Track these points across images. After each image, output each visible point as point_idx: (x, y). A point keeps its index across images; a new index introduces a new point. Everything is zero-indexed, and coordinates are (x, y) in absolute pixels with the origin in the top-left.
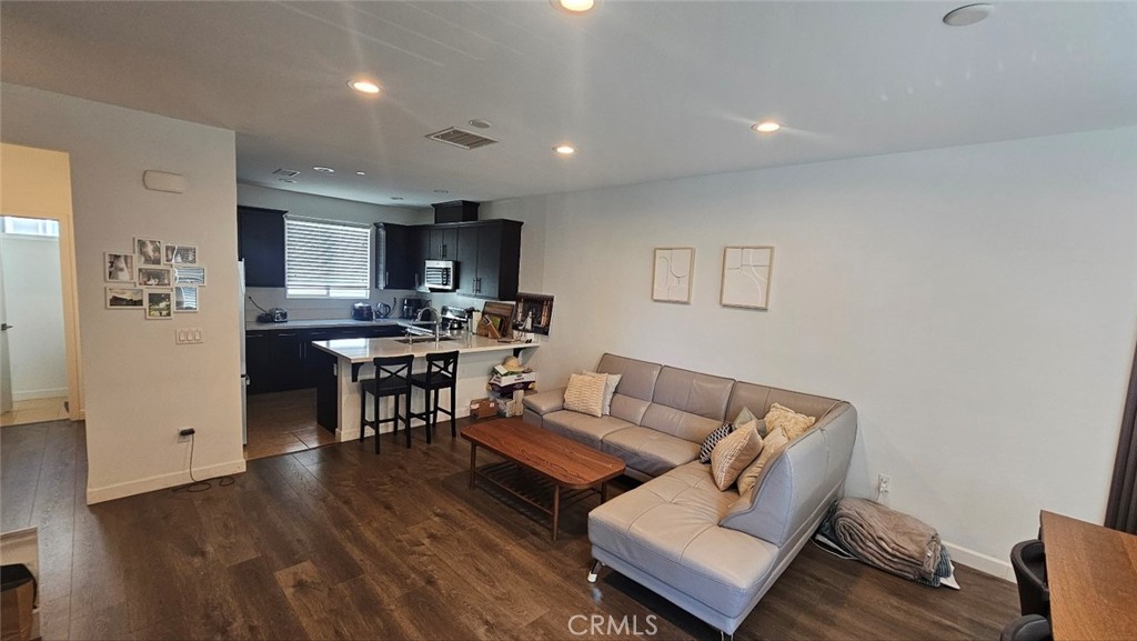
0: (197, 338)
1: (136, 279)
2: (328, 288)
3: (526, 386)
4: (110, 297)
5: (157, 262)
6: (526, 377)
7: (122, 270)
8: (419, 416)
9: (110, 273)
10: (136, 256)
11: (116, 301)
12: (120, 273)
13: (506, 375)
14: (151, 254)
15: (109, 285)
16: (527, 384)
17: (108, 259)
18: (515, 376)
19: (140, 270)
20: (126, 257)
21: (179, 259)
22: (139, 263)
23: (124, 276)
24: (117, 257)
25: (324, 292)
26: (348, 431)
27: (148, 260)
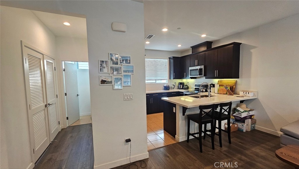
0: (131, 98)
1: (109, 72)
2: (156, 80)
3: (251, 117)
4: (101, 80)
5: (117, 64)
6: (251, 113)
7: (104, 68)
8: (209, 131)
9: (101, 69)
10: (109, 61)
11: (103, 82)
12: (104, 69)
13: (243, 112)
14: (114, 60)
15: (100, 75)
16: (251, 116)
17: (100, 63)
18: (247, 113)
19: (111, 67)
20: (106, 61)
21: (124, 62)
22: (110, 64)
23: (105, 70)
24: (103, 61)
25: (154, 81)
26: (181, 137)
27: (114, 63)
